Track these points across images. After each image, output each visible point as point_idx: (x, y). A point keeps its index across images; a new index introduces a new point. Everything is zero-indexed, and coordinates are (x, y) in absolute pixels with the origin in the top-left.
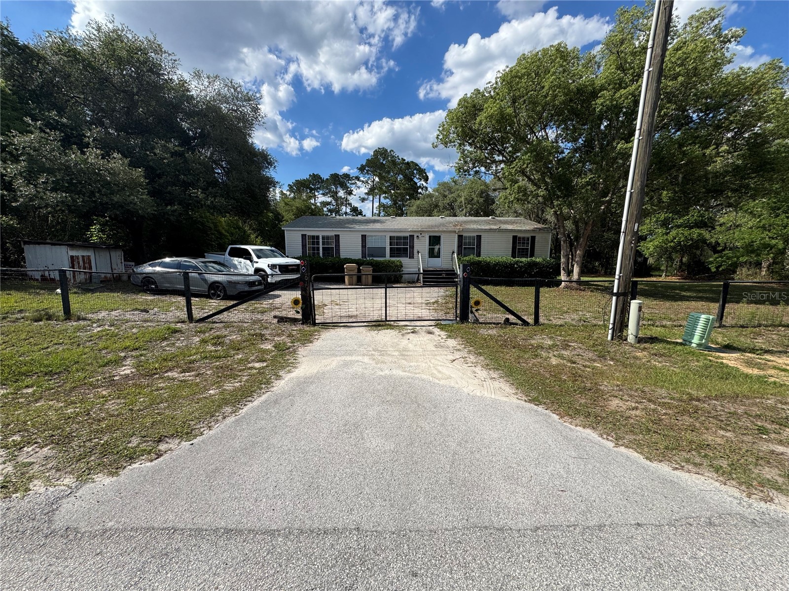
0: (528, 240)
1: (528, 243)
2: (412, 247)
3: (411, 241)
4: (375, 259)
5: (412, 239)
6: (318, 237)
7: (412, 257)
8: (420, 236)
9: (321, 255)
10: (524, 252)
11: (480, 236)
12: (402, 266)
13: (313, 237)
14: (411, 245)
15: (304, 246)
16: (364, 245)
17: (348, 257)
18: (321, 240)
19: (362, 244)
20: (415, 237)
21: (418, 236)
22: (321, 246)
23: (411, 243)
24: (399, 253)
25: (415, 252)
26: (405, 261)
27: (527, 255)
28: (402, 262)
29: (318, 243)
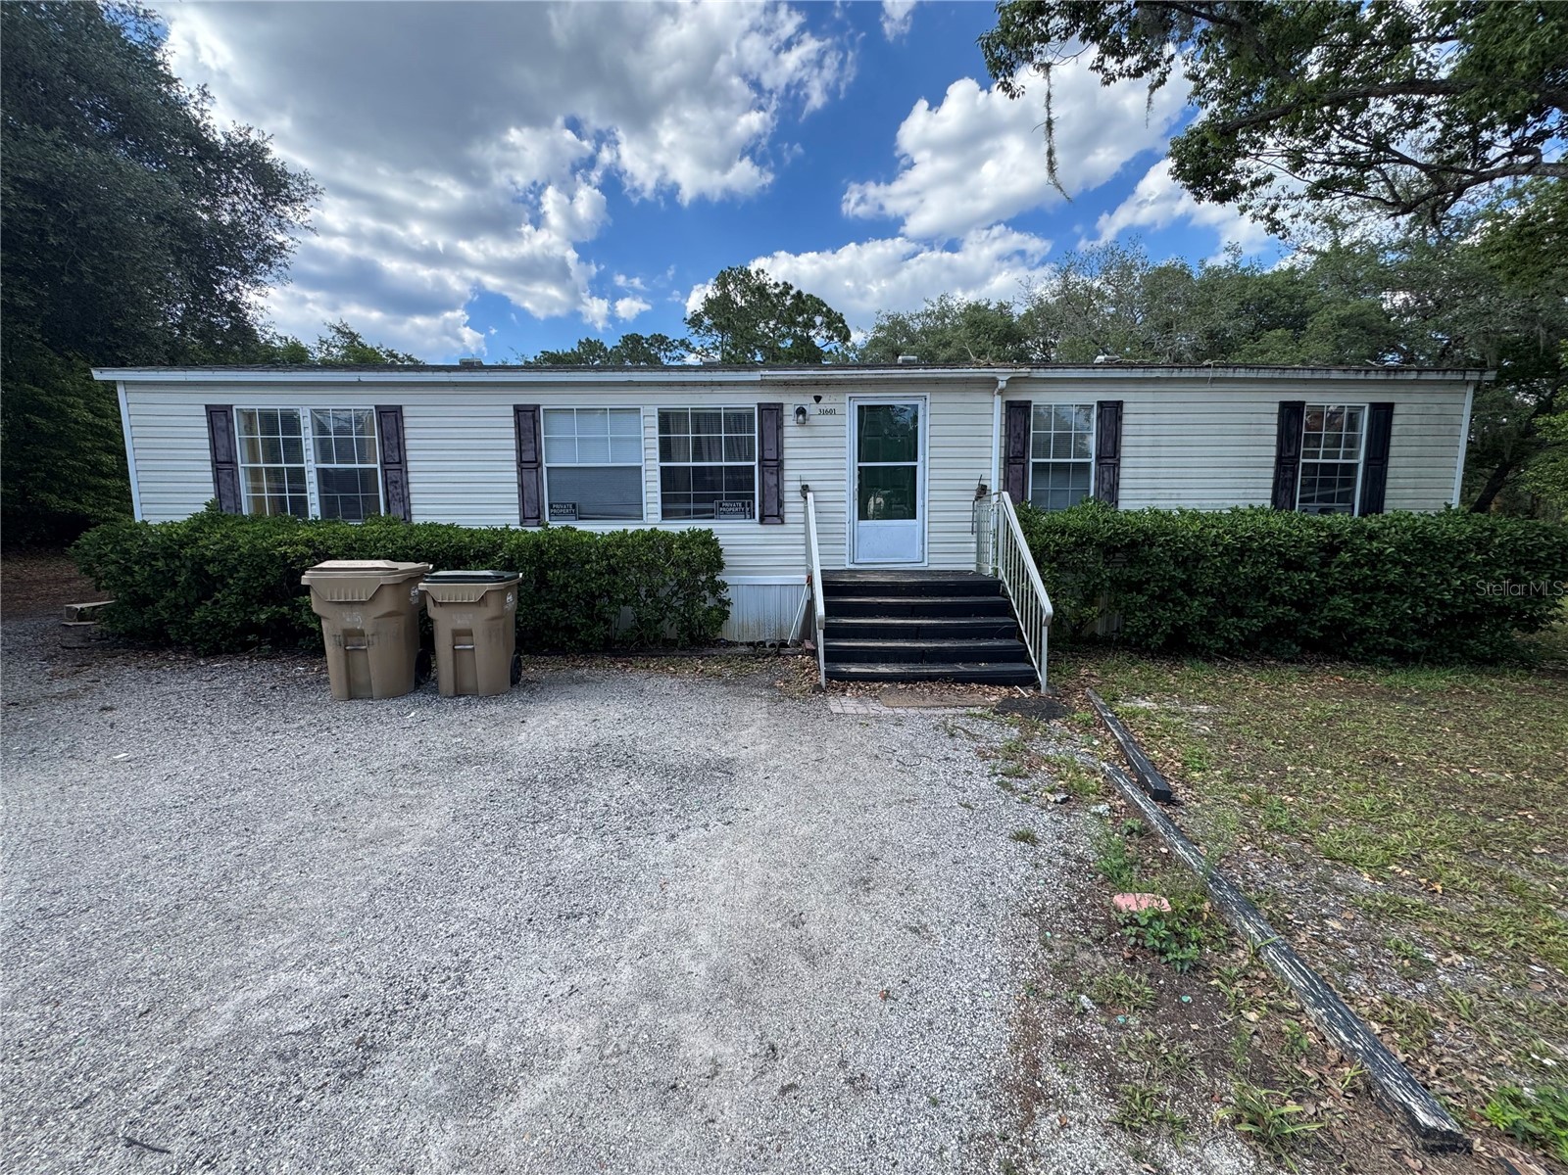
0: (1353, 425)
1: (1352, 443)
2: (774, 465)
3: (770, 433)
4: (582, 526)
5: (770, 424)
6: (291, 422)
7: (773, 514)
8: (812, 408)
9: (314, 510)
10: (1330, 484)
11: (1119, 404)
12: (720, 566)
13: (269, 419)
14: (771, 454)
15: (223, 466)
16: (528, 462)
17: (444, 521)
18: (308, 438)
19: (520, 451)
20: (789, 411)
21: (801, 411)
22: (311, 465)
23: (770, 444)
24: (711, 499)
25: (791, 487)
26: (734, 534)
27: (1347, 498)
28: (723, 540)
29: (294, 450)
